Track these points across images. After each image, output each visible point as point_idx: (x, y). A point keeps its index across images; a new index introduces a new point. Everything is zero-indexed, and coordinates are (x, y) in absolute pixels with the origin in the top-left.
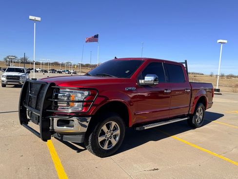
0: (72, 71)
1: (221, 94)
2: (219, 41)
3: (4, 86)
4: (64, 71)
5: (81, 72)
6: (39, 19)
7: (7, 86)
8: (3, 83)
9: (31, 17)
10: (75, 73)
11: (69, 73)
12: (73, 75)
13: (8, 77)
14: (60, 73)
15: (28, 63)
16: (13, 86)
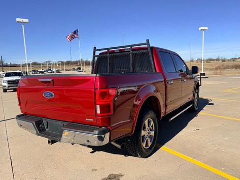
0: (55, 70)
1: (207, 77)
2: (200, 29)
3: (5, 91)
4: (47, 71)
5: (66, 70)
6: (26, 21)
7: (8, 91)
8: (4, 88)
9: (18, 20)
10: (58, 71)
11: (52, 72)
12: (57, 73)
13: (9, 82)
14: (42, 73)
15: (7, 66)
16: (13, 90)
